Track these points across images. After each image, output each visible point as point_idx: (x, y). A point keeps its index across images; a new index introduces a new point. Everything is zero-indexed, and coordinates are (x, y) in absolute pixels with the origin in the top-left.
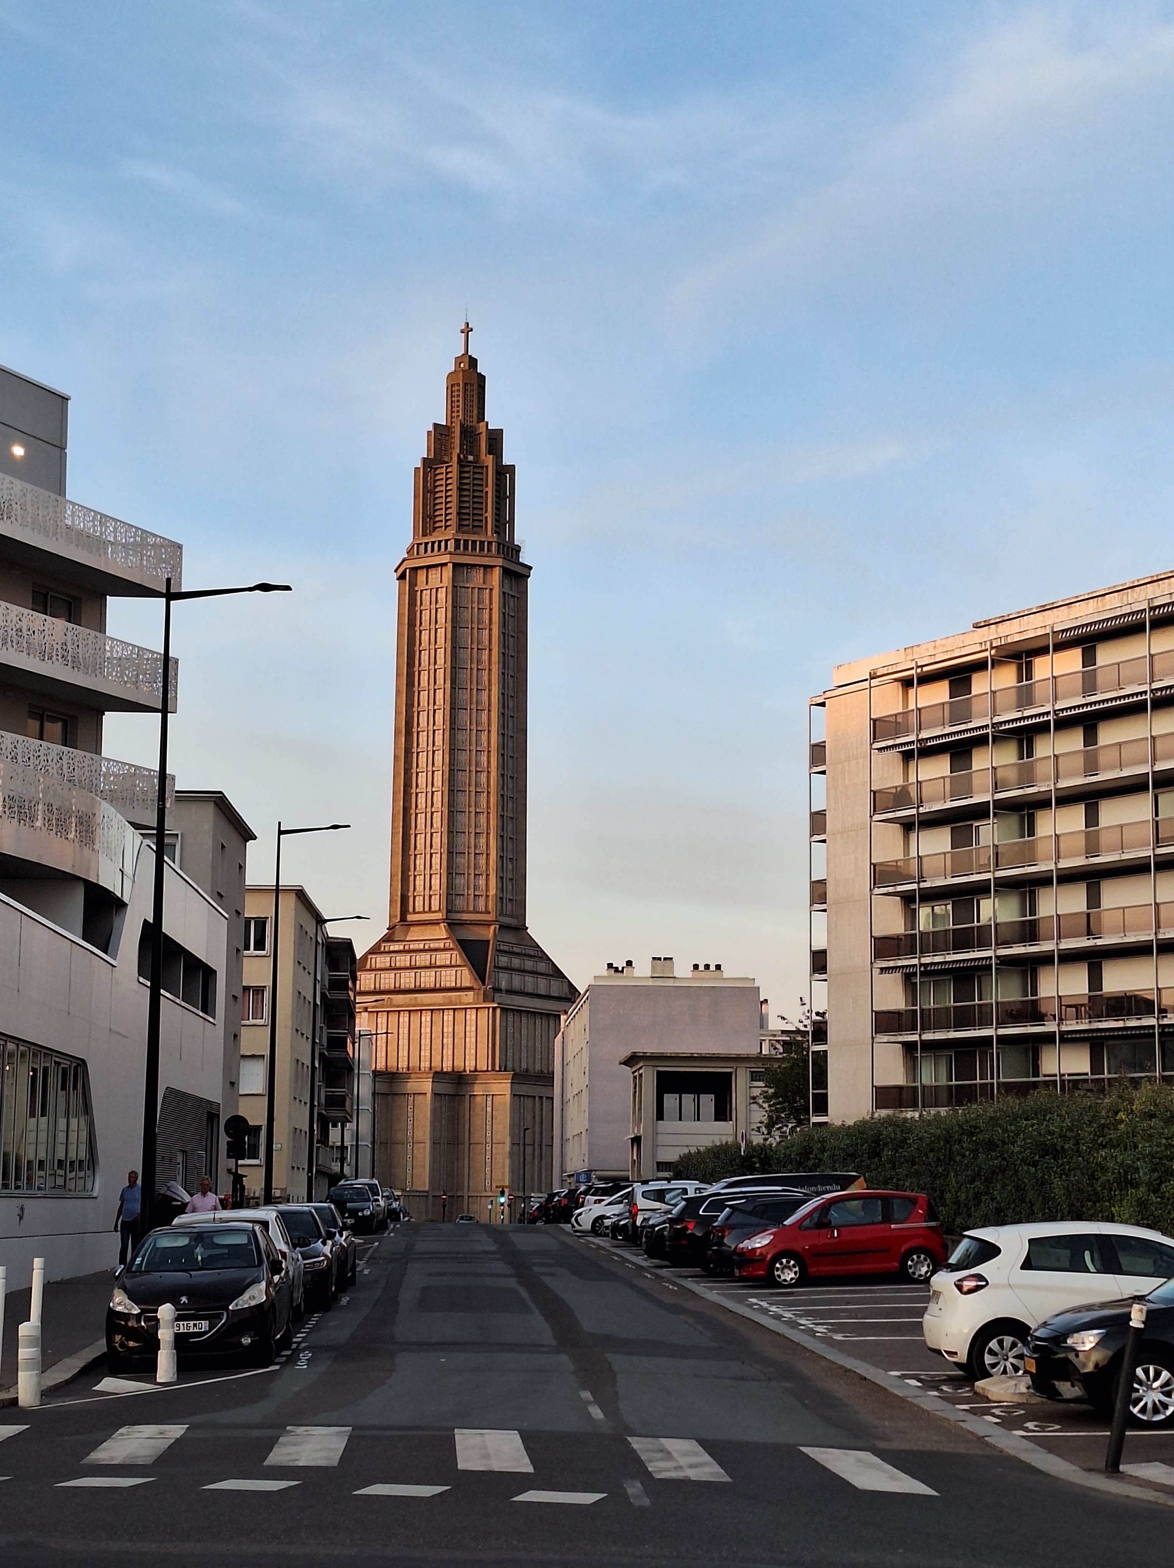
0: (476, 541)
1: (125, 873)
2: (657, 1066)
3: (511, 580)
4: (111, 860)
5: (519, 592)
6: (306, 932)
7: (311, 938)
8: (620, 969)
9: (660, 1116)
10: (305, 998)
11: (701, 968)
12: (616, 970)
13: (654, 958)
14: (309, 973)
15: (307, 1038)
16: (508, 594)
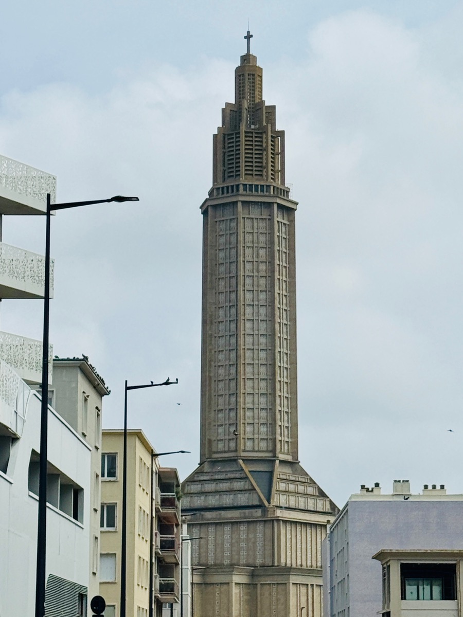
0: (258, 185)
1: (18, 414)
2: (400, 560)
3: (283, 213)
4: (9, 404)
5: (288, 221)
6: (145, 464)
7: (148, 468)
8: (370, 489)
9: (403, 597)
10: (144, 511)
11: (430, 488)
12: (368, 490)
13: (395, 481)
14: (147, 494)
15: (146, 541)
16: (281, 222)
